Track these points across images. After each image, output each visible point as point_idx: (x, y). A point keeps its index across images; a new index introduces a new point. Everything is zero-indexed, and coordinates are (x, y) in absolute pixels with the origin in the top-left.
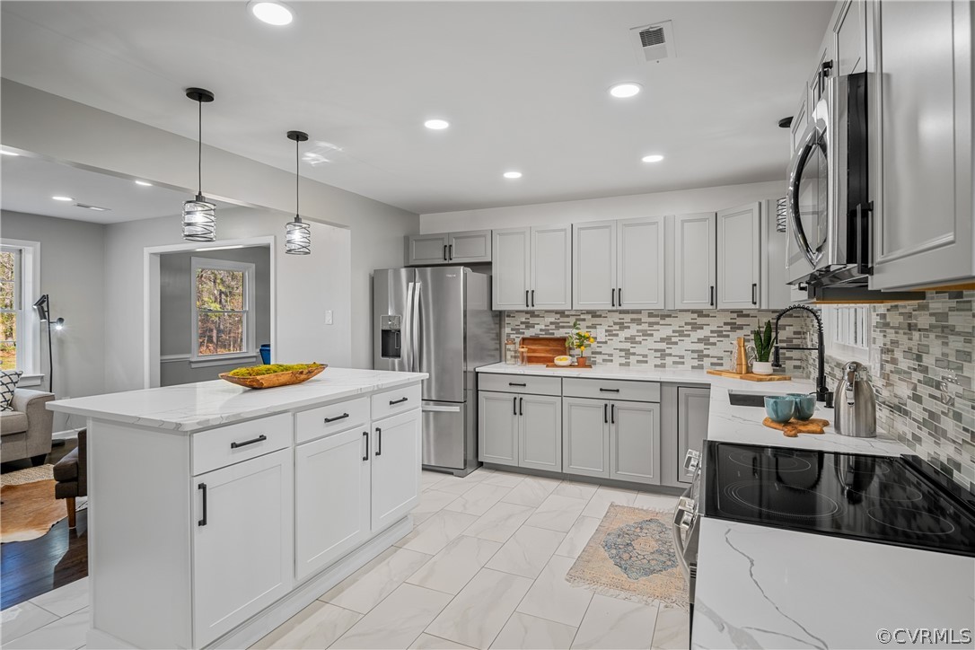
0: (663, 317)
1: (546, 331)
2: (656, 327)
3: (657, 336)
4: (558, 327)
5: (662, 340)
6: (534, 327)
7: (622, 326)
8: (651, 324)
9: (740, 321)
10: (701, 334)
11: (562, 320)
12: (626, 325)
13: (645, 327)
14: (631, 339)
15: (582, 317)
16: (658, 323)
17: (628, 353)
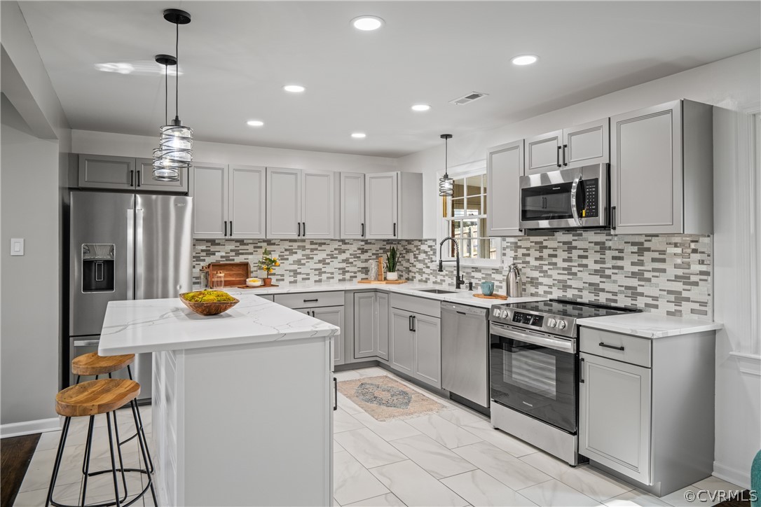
0: (321, 244)
1: (227, 258)
2: (315, 252)
3: (317, 258)
4: (238, 254)
5: (320, 262)
6: (214, 254)
7: (292, 252)
8: (312, 250)
9: (366, 247)
10: (344, 256)
11: (242, 247)
12: (294, 251)
13: (308, 252)
14: (298, 262)
15: (259, 245)
16: (316, 249)
17: (296, 273)
